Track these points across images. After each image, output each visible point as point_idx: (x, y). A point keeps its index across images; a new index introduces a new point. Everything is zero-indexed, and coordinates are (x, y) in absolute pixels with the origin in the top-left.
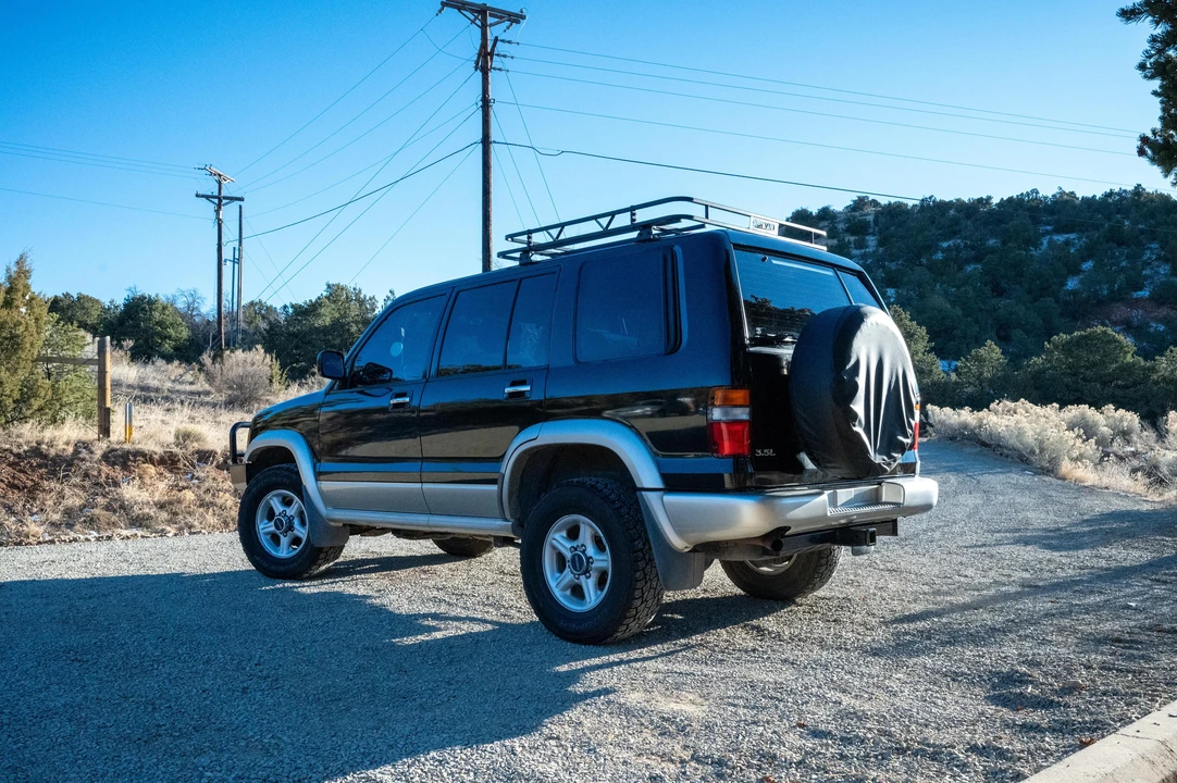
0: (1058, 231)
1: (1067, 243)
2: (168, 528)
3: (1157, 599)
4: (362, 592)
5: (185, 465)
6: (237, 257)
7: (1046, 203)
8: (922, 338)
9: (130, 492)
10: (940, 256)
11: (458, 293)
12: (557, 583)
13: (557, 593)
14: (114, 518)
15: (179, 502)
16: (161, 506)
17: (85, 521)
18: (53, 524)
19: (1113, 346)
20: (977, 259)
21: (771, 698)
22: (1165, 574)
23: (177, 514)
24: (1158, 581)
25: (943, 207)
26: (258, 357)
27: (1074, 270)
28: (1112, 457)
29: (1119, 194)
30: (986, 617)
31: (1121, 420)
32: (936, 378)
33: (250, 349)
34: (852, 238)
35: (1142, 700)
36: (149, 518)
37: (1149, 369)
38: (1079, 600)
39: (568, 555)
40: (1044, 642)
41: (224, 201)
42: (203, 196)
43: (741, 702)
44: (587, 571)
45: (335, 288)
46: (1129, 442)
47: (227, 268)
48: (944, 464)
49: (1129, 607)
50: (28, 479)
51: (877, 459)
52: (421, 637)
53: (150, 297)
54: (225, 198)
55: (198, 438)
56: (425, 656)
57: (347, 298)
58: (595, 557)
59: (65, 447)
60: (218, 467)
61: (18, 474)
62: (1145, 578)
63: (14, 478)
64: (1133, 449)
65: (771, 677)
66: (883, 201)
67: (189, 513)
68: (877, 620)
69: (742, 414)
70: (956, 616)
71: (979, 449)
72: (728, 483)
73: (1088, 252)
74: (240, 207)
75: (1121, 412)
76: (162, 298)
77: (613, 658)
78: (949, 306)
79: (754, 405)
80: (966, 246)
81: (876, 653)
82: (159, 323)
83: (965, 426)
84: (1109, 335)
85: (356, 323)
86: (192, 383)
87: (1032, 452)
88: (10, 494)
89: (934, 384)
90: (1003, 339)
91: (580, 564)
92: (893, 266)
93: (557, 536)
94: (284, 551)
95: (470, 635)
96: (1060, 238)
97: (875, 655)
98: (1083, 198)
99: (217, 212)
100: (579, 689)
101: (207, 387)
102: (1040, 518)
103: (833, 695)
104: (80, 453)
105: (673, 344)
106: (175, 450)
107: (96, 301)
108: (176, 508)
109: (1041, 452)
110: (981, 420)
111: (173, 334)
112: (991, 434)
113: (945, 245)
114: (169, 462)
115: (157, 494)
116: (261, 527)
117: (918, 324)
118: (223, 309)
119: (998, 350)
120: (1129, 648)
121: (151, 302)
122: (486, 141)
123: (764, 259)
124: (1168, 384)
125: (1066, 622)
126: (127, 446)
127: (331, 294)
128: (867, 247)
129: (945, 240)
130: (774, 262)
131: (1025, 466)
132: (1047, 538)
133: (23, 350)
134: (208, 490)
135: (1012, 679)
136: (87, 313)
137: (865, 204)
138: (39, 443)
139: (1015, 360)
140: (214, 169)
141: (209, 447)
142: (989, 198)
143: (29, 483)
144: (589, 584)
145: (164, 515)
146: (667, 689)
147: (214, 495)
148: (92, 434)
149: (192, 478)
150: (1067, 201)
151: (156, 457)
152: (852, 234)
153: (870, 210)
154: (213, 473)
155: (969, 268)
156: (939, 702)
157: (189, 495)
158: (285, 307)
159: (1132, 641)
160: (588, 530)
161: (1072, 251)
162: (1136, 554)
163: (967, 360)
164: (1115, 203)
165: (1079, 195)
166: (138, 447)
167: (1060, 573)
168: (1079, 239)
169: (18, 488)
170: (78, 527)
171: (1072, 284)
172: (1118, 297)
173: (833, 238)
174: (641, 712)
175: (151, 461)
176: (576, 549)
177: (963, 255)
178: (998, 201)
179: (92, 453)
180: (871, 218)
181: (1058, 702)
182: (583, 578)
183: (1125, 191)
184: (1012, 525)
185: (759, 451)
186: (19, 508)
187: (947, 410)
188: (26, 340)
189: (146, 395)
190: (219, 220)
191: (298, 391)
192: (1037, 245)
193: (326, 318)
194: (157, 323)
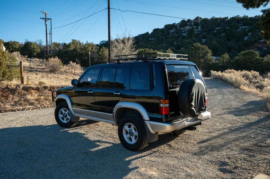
0: (243, 25)
1: (245, 28)
2: (38, 105)
3: (258, 134)
4: (83, 132)
5: (41, 90)
6: (50, 33)
7: (241, 19)
8: (210, 53)
9: (29, 97)
10: (215, 31)
11: (103, 68)
12: (126, 137)
13: (126, 139)
14: (26, 103)
15: (40, 99)
16: (36, 100)
17: (19, 104)
18: (12, 105)
19: (254, 54)
20: (224, 32)
21: (172, 170)
22: (261, 125)
23: (40, 102)
24: (259, 127)
25: (217, 19)
26: (57, 60)
27: (247, 35)
28: (252, 83)
29: (258, 16)
30: (220, 141)
31: (255, 74)
32: (213, 62)
33: (55, 58)
34: (195, 27)
35: (251, 172)
36: (34, 103)
37: (262, 60)
38: (241, 134)
39: (128, 131)
40: (232, 150)
41: (47, 20)
42: (42, 18)
43: (165, 171)
44: (132, 135)
45: (74, 40)
46: (256, 79)
47: (48, 35)
48: (214, 86)
49: (251, 137)
50: (6, 94)
51: (197, 114)
52: (96, 149)
53: (30, 42)
54: (47, 19)
55: (44, 83)
56: (97, 155)
57: (77, 43)
58: (134, 132)
59: (14, 86)
60: (49, 90)
61: (3, 93)
62: (256, 126)
63: (2, 94)
64: (257, 81)
65: (172, 163)
66: (203, 18)
67: (43, 102)
68: (196, 142)
69: (167, 105)
70: (213, 140)
71: (222, 81)
72: (164, 121)
73: (250, 31)
74: (51, 21)
75: (255, 72)
76: (33, 42)
77: (138, 156)
78: (217, 44)
79: (170, 103)
80: (222, 29)
81: (195, 154)
82: (33, 48)
83: (219, 76)
84: (254, 52)
85: (79, 49)
86: (42, 66)
87: (234, 83)
88: (2, 98)
89: (213, 63)
90: (229, 52)
91: (131, 134)
92: (204, 34)
93: (126, 127)
94: (65, 121)
95: (107, 148)
96: (244, 27)
97: (195, 155)
98: (250, 17)
99: (45, 22)
100: (130, 167)
101: (45, 67)
102: (235, 104)
103: (185, 169)
104: (17, 88)
105: (152, 87)
106: (39, 86)
107: (18, 43)
108: (40, 100)
109: (236, 83)
110: (223, 75)
111: (36, 51)
112: (225, 78)
113: (217, 29)
114: (37, 89)
115: (35, 97)
116: (60, 116)
117: (210, 49)
118: (48, 45)
119: (228, 55)
120: (250, 152)
121: (31, 43)
122: (109, 8)
123: (173, 67)
124: (266, 63)
125: (237, 143)
126: (28, 86)
127: (73, 42)
128: (198, 29)
129: (217, 27)
130: (175, 67)
131: (232, 86)
132: (235, 111)
133: (3, 65)
134: (47, 96)
135: (224, 164)
136: (16, 46)
137: (198, 18)
138: (8, 85)
139: (231, 57)
140: (44, 12)
141: (46, 85)
142: (228, 17)
143: (6, 95)
144: (133, 138)
145: (37, 102)
146: (150, 167)
147: (48, 97)
148: (19, 82)
149: (43, 93)
150: (246, 18)
151: (34, 88)
152: (195, 26)
153: (200, 20)
154: (48, 92)
155: (222, 34)
156: (208, 171)
157: (42, 97)
158: (62, 43)
159: (251, 150)
160: (133, 126)
161: (246, 30)
162: (255, 117)
163: (220, 57)
164: (257, 19)
165: (249, 17)
166: (30, 86)
167: (238, 125)
168: (248, 27)
169: (4, 97)
170: (18, 106)
171: (246, 38)
172: (257, 41)
173: (190, 27)
174: (144, 175)
175: (33, 89)
176: (130, 130)
177: (221, 31)
178: (230, 18)
179: (20, 88)
180: (199, 22)
181: (233, 172)
182: (132, 137)
183: (260, 16)
184: (228, 107)
185: (171, 113)
186: (4, 102)
187: (215, 72)
188: (3, 63)
189: (31, 70)
190: (46, 24)
191: (66, 67)
192: (238, 29)
193: (72, 48)
194: (32, 48)
